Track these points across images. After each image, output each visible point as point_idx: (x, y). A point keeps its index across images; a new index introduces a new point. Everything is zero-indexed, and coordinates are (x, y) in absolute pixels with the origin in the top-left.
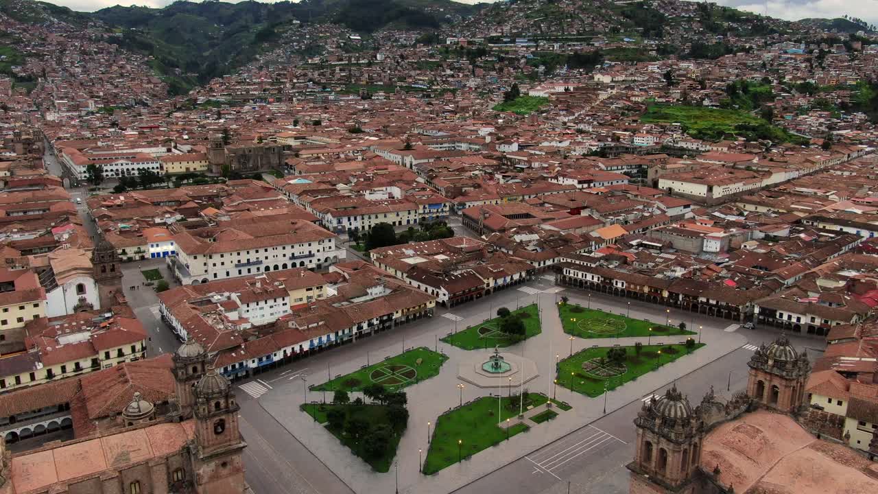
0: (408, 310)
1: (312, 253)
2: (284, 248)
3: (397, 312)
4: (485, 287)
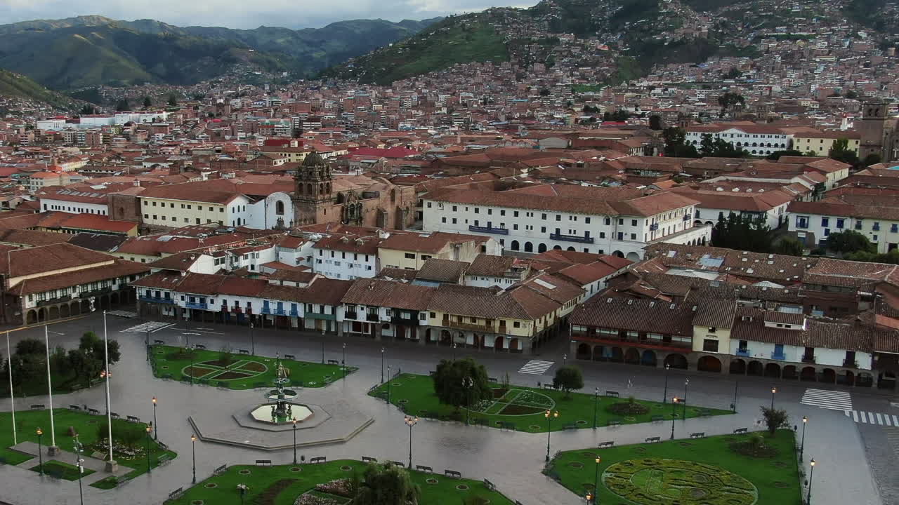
0: (460, 318)
1: (590, 237)
2: (544, 217)
3: (433, 316)
4: (698, 346)
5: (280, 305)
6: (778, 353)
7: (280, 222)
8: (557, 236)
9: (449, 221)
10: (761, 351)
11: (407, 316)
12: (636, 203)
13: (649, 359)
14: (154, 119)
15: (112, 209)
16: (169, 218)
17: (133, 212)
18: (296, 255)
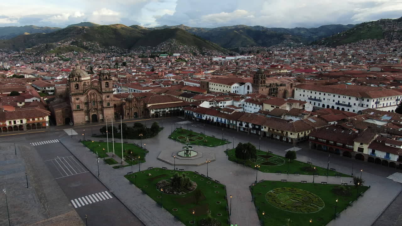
0: (273, 130)
1: (350, 105)
2: (334, 96)
3: (265, 128)
4: (356, 150)
5: (221, 119)
6: (388, 156)
7: (248, 92)
8: (338, 103)
9: (302, 95)
10: (380, 155)
11: (257, 127)
12: (370, 93)
13: (337, 153)
14: (248, 58)
15: (201, 85)
16: (216, 89)
17: (206, 87)
18: (239, 103)
